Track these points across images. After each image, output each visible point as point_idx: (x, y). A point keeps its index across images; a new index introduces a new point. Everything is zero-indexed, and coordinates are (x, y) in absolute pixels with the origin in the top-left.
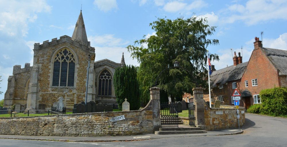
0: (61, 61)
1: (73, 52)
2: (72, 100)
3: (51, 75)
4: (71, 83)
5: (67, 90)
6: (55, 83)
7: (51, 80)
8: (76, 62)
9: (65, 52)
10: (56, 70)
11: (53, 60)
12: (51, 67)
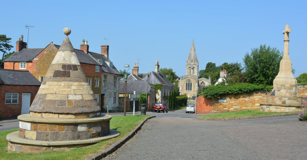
0: (188, 83)
1: (191, 80)
2: (191, 95)
3: (185, 87)
4: (191, 90)
5: (190, 92)
6: (186, 89)
7: (185, 89)
8: (192, 83)
9: (189, 80)
10: (186, 86)
11: (186, 83)
12: (185, 85)
